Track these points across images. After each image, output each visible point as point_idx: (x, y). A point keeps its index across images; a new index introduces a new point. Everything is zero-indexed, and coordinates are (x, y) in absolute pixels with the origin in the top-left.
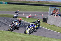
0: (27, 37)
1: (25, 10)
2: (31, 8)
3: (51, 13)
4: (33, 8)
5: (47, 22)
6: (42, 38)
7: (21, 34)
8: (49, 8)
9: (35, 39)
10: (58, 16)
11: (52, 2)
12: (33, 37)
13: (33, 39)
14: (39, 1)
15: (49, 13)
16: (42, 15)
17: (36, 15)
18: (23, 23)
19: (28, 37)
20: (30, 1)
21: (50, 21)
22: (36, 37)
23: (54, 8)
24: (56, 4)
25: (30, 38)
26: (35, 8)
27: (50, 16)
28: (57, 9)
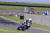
0: (7, 31)
1: (5, 9)
2: (10, 8)
3: (27, 12)
4: (12, 8)
5: (23, 19)
6: (20, 32)
7: (2, 29)
8: (25, 8)
9: (14, 32)
10: (33, 14)
11: (28, 3)
12: (13, 31)
13: (13, 32)
14: (17, 2)
15: (25, 12)
16: (20, 13)
17: (14, 13)
18: (4, 20)
19: (9, 31)
20: (9, 2)
21: (26, 18)
22: (15, 31)
23: (29, 8)
24: (30, 4)
25: (10, 32)
26: (14, 8)
27: (26, 14)
28: (32, 9)
